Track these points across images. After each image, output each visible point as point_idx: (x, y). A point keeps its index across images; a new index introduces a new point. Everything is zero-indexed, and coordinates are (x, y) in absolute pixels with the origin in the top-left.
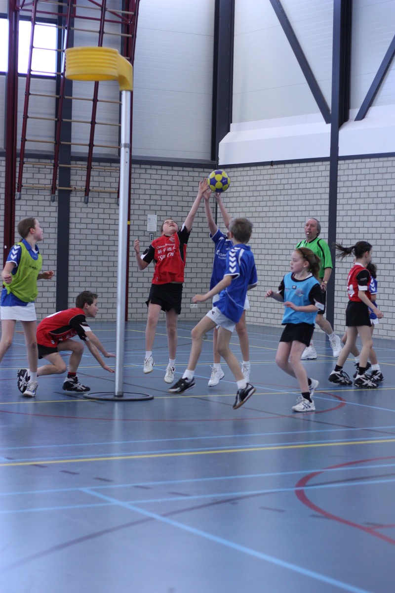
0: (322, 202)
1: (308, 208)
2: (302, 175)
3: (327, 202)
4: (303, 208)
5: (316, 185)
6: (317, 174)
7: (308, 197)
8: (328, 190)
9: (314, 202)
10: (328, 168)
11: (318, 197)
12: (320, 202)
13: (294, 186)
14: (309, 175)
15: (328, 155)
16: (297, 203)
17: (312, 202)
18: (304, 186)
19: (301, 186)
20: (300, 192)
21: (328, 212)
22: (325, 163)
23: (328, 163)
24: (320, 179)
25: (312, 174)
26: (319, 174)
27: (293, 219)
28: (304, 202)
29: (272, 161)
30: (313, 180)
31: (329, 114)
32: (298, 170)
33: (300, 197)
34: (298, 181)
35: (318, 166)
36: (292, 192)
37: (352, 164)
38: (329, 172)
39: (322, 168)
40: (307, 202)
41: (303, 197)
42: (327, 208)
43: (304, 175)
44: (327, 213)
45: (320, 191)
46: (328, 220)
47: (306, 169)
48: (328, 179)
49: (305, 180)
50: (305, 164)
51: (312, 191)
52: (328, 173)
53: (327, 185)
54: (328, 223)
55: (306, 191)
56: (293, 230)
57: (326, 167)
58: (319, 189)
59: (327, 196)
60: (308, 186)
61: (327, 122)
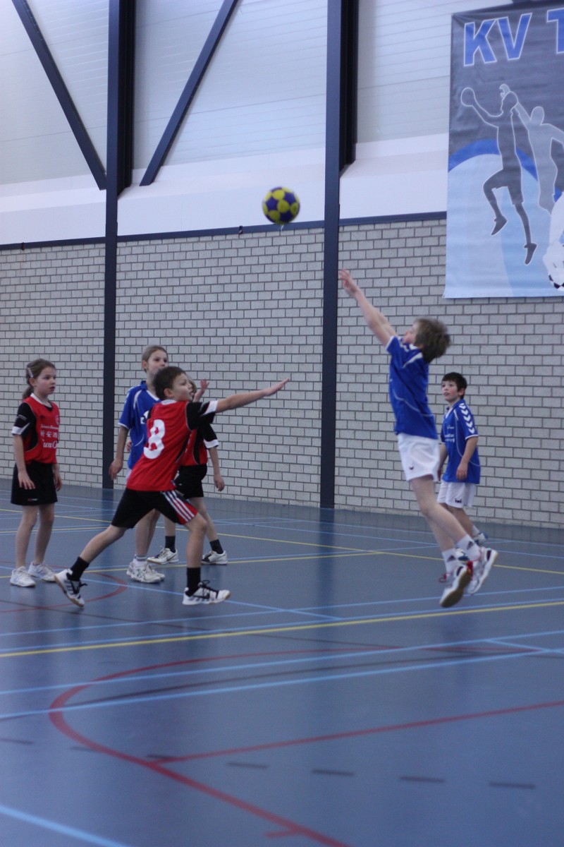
0: (95, 301)
1: (75, 310)
2: (66, 263)
3: (102, 301)
4: (68, 310)
5: (86, 277)
6: (87, 262)
7: (75, 294)
8: (103, 285)
9: (84, 302)
10: (103, 252)
11: (89, 294)
12: (92, 301)
13: (54, 279)
14: (76, 262)
15: (102, 234)
16: (59, 302)
17: (80, 302)
18: (68, 278)
19: (65, 279)
20: (63, 287)
21: (103, 315)
22: (98, 246)
23: (103, 245)
24: (92, 269)
25: (80, 262)
26: (89, 261)
27: (53, 326)
28: (69, 302)
30: (81, 270)
31: (104, 175)
32: (61, 255)
33: (64, 295)
34: (60, 271)
35: (89, 249)
36: (52, 287)
37: (137, 247)
38: (104, 258)
39: (94, 253)
40: (73, 302)
41: (67, 294)
42: (102, 309)
43: (68, 263)
44: (102, 317)
45: (91, 285)
46: (103, 327)
47: (71, 255)
48: (103, 269)
49: (71, 270)
50: (69, 248)
51: (81, 286)
52: (102, 260)
53: (102, 277)
54: (103, 331)
55: (71, 286)
56: (53, 342)
57: (99, 252)
58: (90, 283)
59: (102, 293)
60: (75, 278)
61: (101, 187)
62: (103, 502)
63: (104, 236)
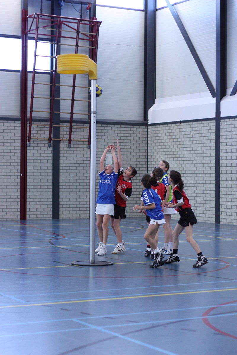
0: (211, 145)
1: (203, 148)
2: (199, 129)
3: (214, 145)
4: (200, 149)
5: (207, 135)
6: (208, 128)
7: (203, 142)
8: (214, 138)
9: (207, 145)
10: (215, 124)
11: (209, 141)
12: (210, 145)
13: (194, 136)
14: (203, 128)
15: (214, 116)
16: (196, 145)
17: (205, 145)
18: (200, 135)
19: (198, 135)
20: (198, 139)
21: (215, 150)
22: (212, 121)
23: (215, 121)
24: (210, 131)
25: (205, 128)
26: (209, 128)
27: (194, 155)
28: (200, 145)
29: (181, 121)
30: (205, 132)
31: (214, 92)
32: (197, 126)
33: (198, 142)
34: (197, 132)
35: (208, 123)
36: (193, 139)
37: (229, 122)
38: (215, 127)
39: (211, 124)
40: (202, 145)
41: (200, 142)
42: (214, 148)
43: (200, 129)
45: (210, 138)
46: (215, 155)
47: (201, 125)
48: (215, 131)
49: (201, 132)
50: (200, 122)
51: (205, 138)
52: (214, 127)
53: (214, 134)
54: (215, 157)
55: (201, 138)
56: (194, 162)
57: (213, 124)
58: (209, 137)
59: (214, 141)
60: (203, 135)
61: (213, 97)
62: (215, 229)
63: (215, 117)
